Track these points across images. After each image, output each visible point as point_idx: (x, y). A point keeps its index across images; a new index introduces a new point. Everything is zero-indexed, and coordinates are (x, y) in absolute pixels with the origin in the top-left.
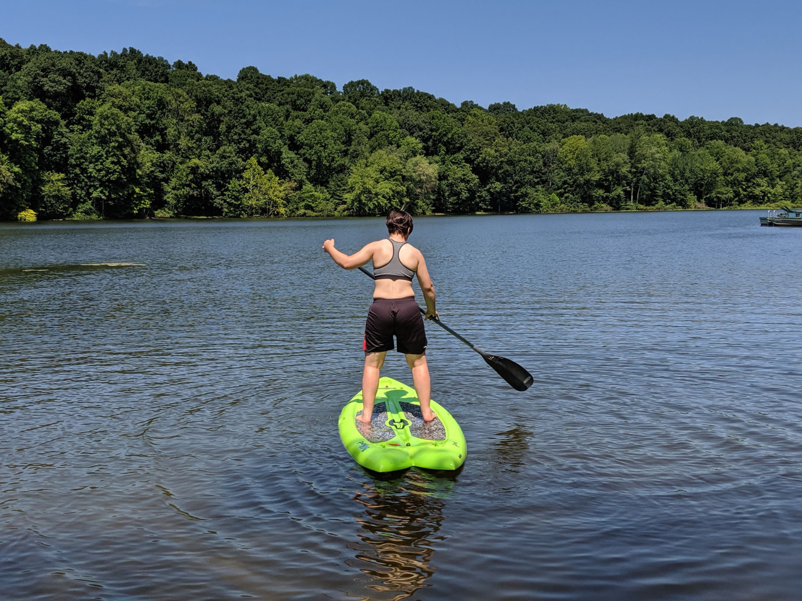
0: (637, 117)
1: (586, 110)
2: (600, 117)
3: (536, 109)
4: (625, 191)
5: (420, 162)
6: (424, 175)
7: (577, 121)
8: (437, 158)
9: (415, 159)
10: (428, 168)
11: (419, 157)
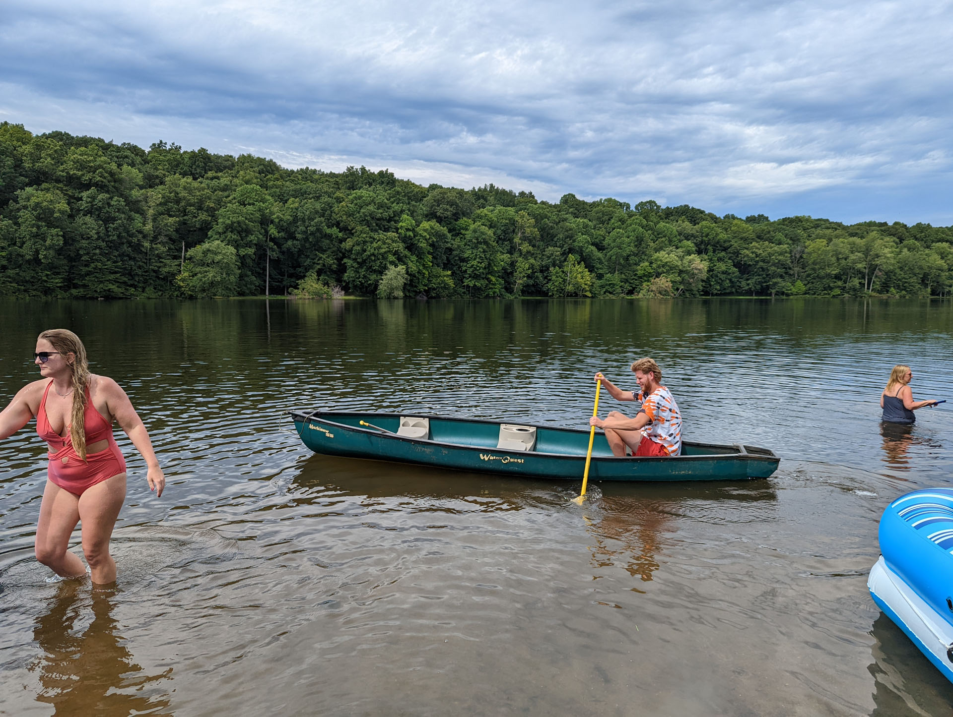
0: (871, 224)
1: (828, 220)
2: (839, 225)
3: (784, 220)
4: (860, 283)
5: (693, 260)
6: (696, 269)
7: (819, 228)
8: (706, 257)
9: (690, 258)
10: (699, 264)
11: (693, 256)
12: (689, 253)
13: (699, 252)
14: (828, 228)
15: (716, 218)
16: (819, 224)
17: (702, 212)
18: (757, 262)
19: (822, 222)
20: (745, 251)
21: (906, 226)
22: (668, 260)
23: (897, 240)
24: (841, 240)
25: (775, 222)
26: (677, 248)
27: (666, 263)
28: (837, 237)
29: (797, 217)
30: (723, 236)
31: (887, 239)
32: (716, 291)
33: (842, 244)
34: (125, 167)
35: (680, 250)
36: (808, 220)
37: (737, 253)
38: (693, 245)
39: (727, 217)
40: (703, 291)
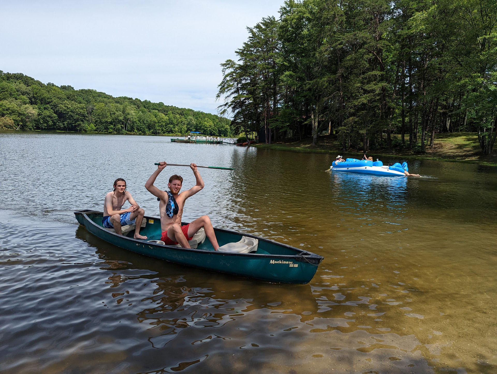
0: (125, 98)
1: (105, 93)
2: (111, 97)
3: (82, 90)
4: (121, 127)
5: (28, 108)
6: (30, 114)
7: (101, 97)
8: (37, 106)
9: (25, 106)
10: (32, 111)
11: (27, 105)
12: (25, 103)
13: (32, 103)
14: (105, 97)
15: (42, 84)
16: (101, 95)
17: (33, 79)
18: (69, 112)
19: (102, 94)
20: (61, 105)
21: (140, 101)
22: (10, 106)
23: (137, 107)
24: (112, 104)
25: (77, 91)
26: (16, 99)
27: (9, 108)
28: (109, 102)
29: (89, 90)
30: (46, 95)
31: (132, 106)
32: (44, 127)
33: (112, 106)
35: (19, 100)
36: (95, 92)
37: (55, 106)
38: (27, 98)
39: (49, 84)
40: (35, 127)
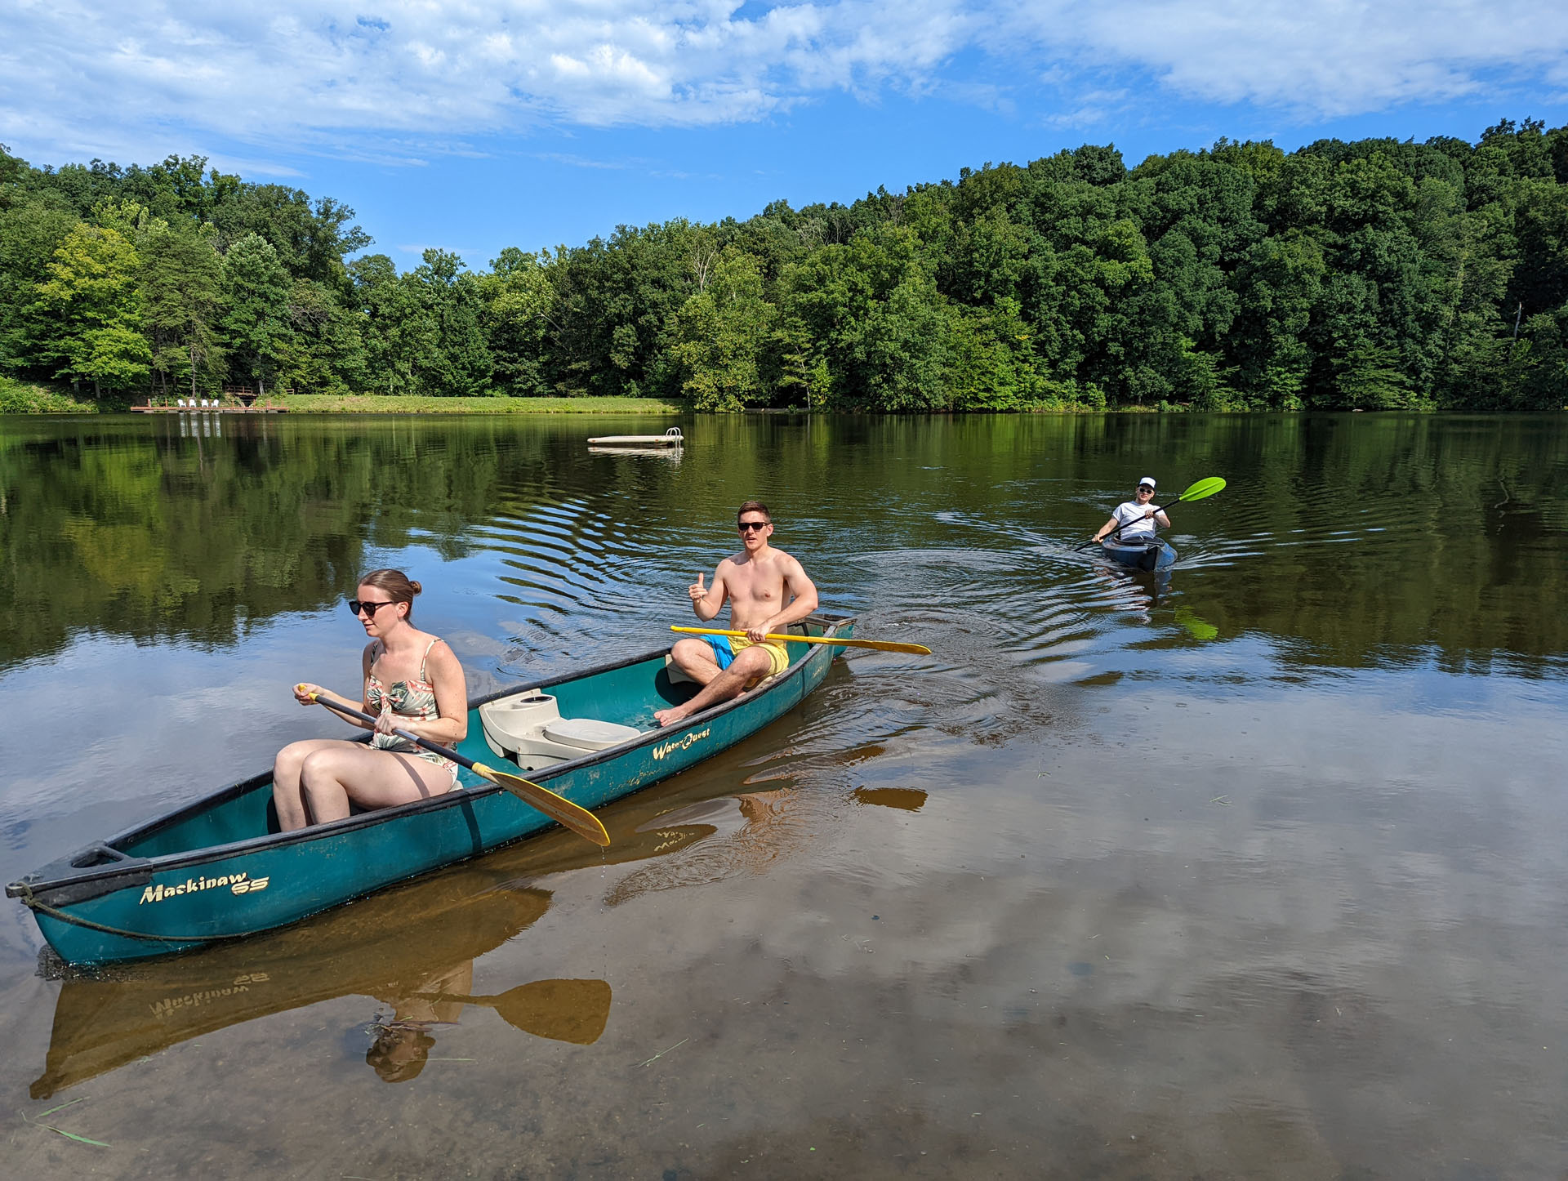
34: (1427, 178)
